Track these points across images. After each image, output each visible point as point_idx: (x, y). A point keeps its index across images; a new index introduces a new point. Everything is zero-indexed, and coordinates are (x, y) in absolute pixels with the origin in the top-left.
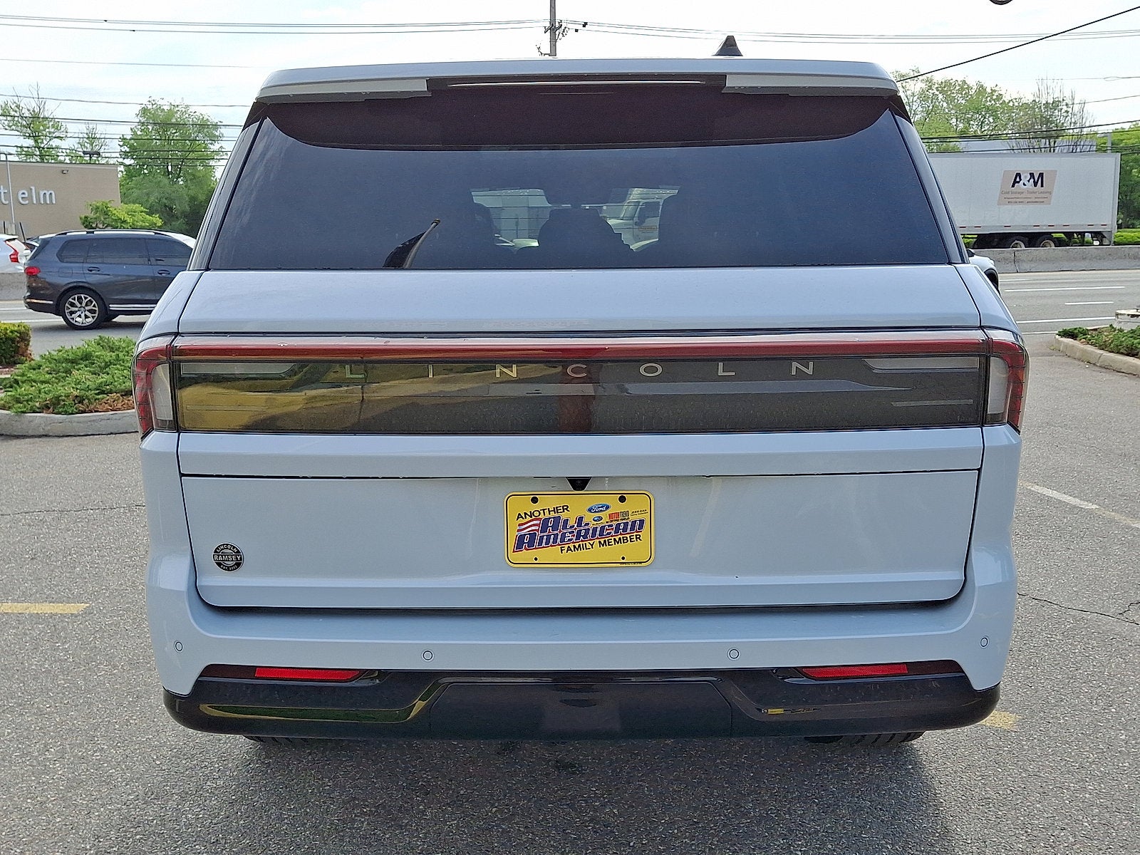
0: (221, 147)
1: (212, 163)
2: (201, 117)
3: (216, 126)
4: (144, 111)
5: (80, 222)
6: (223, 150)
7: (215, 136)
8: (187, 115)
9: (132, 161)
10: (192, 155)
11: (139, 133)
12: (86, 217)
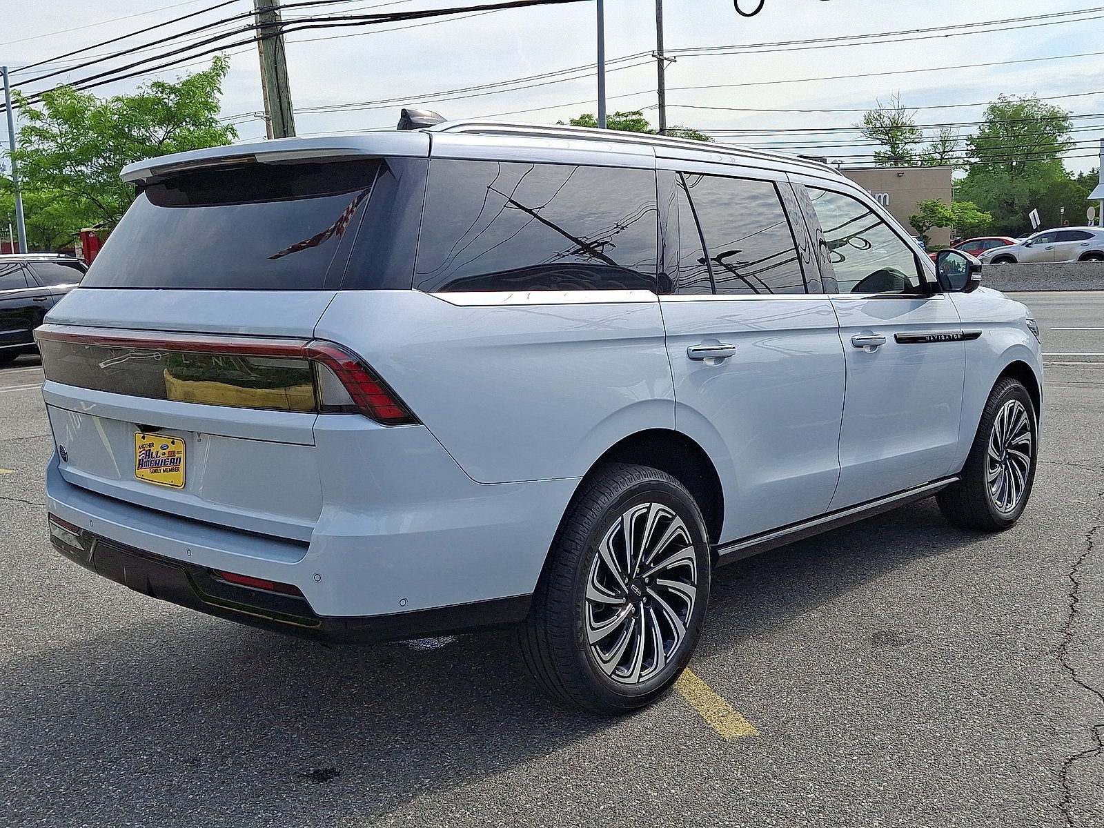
0: (1069, 138)
1: (1058, 155)
2: (1052, 109)
3: (1065, 118)
4: (993, 109)
5: (909, 221)
6: (1071, 141)
7: (1064, 128)
8: (1036, 109)
9: (978, 160)
10: (1037, 149)
11: (987, 131)
12: (914, 217)
